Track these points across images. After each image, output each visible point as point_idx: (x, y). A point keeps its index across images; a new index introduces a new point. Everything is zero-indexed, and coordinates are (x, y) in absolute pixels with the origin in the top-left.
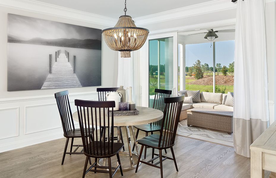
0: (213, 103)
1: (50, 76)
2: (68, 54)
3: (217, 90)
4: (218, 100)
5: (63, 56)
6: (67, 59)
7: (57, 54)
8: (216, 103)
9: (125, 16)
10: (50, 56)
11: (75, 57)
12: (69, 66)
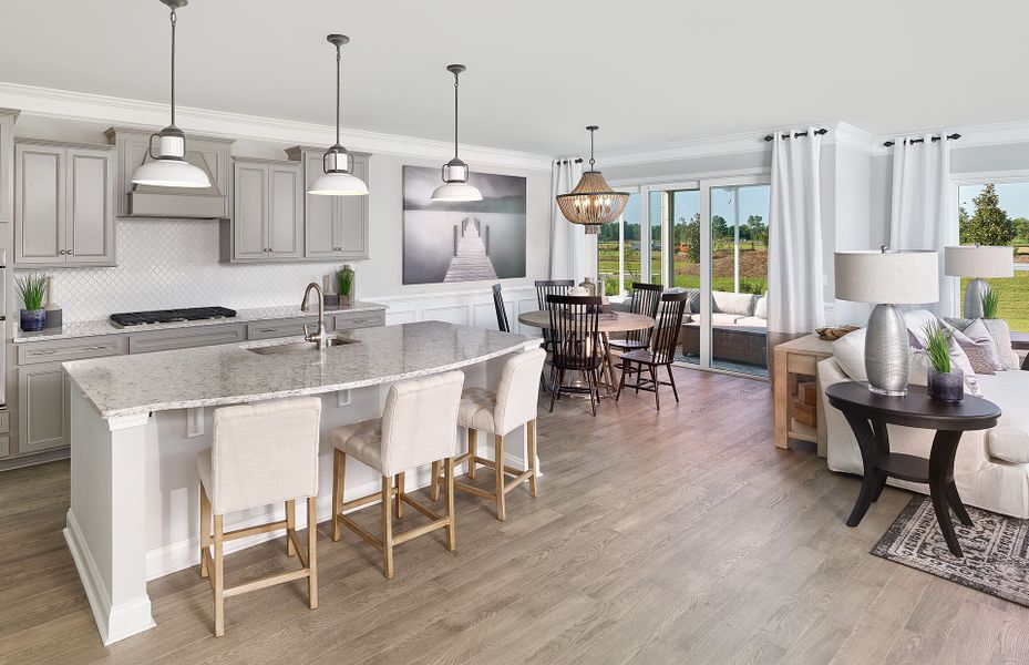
0: (736, 314)
1: (454, 261)
2: (478, 224)
3: (745, 289)
4: (744, 307)
5: (471, 227)
6: (477, 232)
7: (465, 223)
8: (740, 314)
9: (593, 172)
10: (455, 227)
11: (488, 228)
12: (480, 245)
